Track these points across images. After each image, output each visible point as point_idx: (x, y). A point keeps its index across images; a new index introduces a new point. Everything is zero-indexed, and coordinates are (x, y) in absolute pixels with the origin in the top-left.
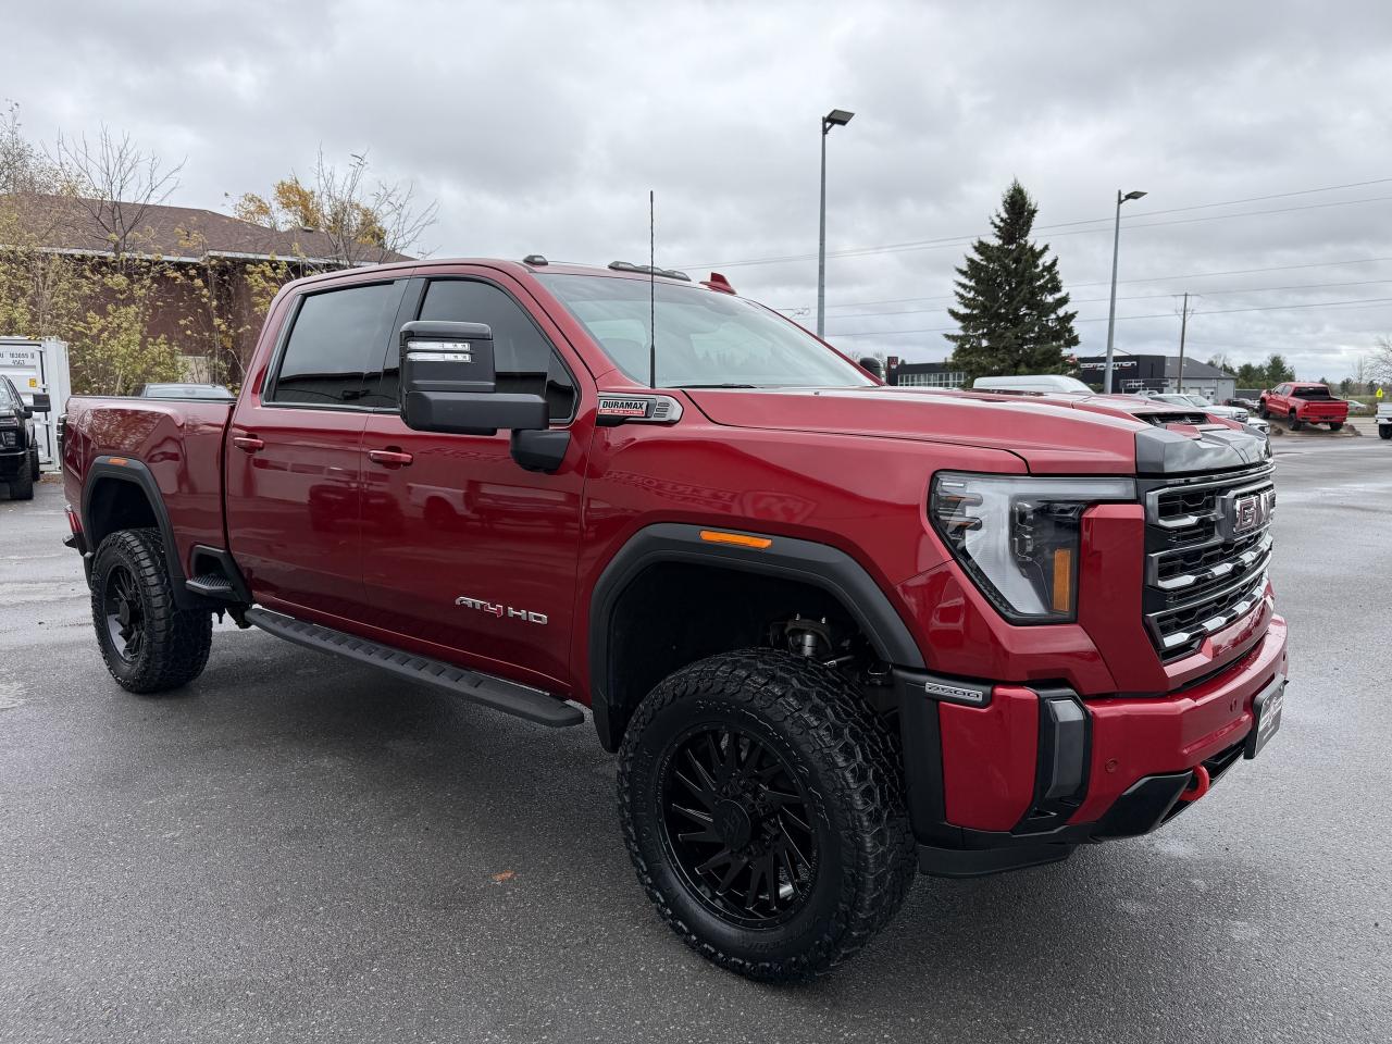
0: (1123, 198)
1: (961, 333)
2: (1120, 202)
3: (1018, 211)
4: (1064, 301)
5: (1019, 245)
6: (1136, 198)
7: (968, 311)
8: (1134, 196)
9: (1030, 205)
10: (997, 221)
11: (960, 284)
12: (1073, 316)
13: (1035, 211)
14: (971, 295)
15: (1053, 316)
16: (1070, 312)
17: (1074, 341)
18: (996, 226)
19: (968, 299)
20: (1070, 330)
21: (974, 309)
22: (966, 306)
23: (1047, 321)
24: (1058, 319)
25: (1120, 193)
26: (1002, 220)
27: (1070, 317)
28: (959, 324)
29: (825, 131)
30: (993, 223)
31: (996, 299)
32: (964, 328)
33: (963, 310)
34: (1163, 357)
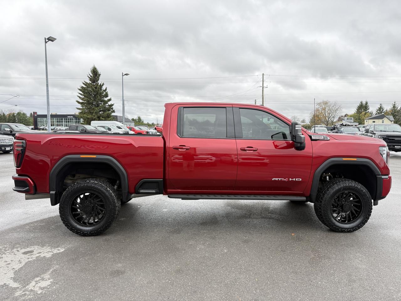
0: (124, 75)
1: (81, 108)
2: (123, 76)
3: (95, 74)
4: (110, 100)
5: (96, 84)
6: (127, 75)
7: (82, 101)
8: (126, 74)
9: (98, 73)
10: (89, 76)
11: (79, 93)
12: (113, 105)
13: (100, 75)
14: (83, 97)
15: (107, 104)
16: (112, 104)
17: (114, 111)
18: (89, 78)
19: (82, 98)
20: (112, 109)
21: (85, 101)
22: (82, 100)
23: (106, 106)
24: (109, 105)
25: (123, 73)
26: (91, 76)
27: (112, 105)
28: (80, 105)
29: (46, 42)
30: (88, 77)
31: (90, 99)
32: (82, 106)
33: (81, 101)
34: (117, 116)
